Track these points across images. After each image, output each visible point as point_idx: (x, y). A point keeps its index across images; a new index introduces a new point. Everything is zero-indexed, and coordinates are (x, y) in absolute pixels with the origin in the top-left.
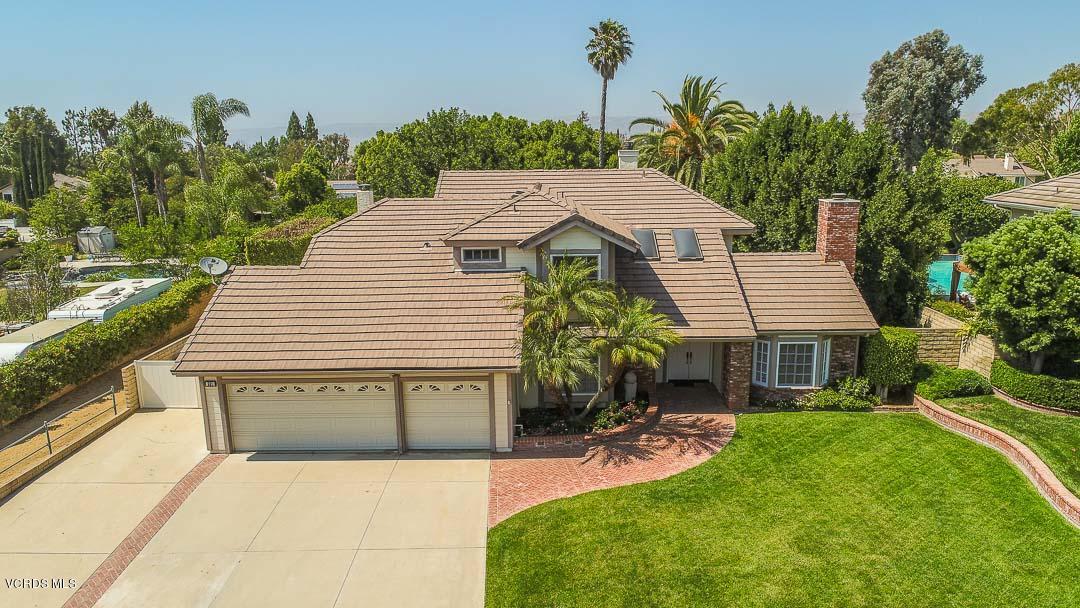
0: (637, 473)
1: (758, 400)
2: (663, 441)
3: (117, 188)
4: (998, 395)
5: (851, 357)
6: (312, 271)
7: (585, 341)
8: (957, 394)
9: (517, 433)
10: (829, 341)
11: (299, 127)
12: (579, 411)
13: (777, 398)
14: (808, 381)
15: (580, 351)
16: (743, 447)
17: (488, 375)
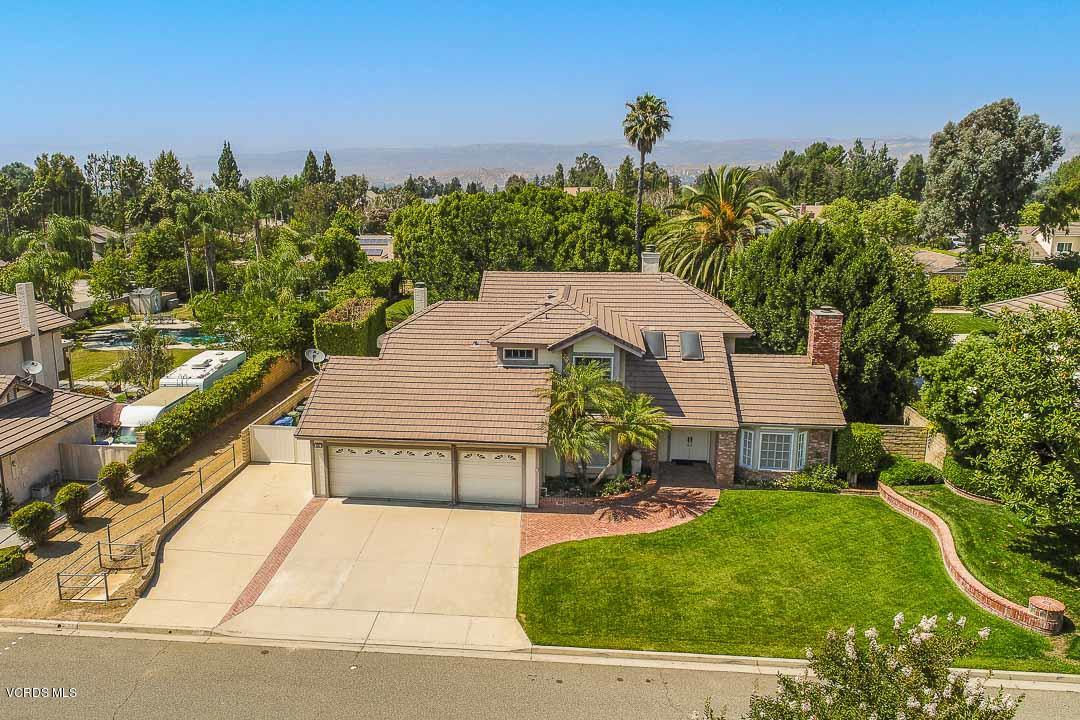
0: (633, 527)
1: (741, 478)
2: (657, 508)
3: (161, 249)
4: (947, 485)
5: (825, 447)
6: (388, 362)
7: (597, 426)
8: (912, 482)
9: (542, 494)
10: (806, 433)
11: (316, 167)
12: (592, 480)
13: (759, 478)
14: (786, 465)
15: (593, 434)
16: (719, 514)
17: (521, 449)
